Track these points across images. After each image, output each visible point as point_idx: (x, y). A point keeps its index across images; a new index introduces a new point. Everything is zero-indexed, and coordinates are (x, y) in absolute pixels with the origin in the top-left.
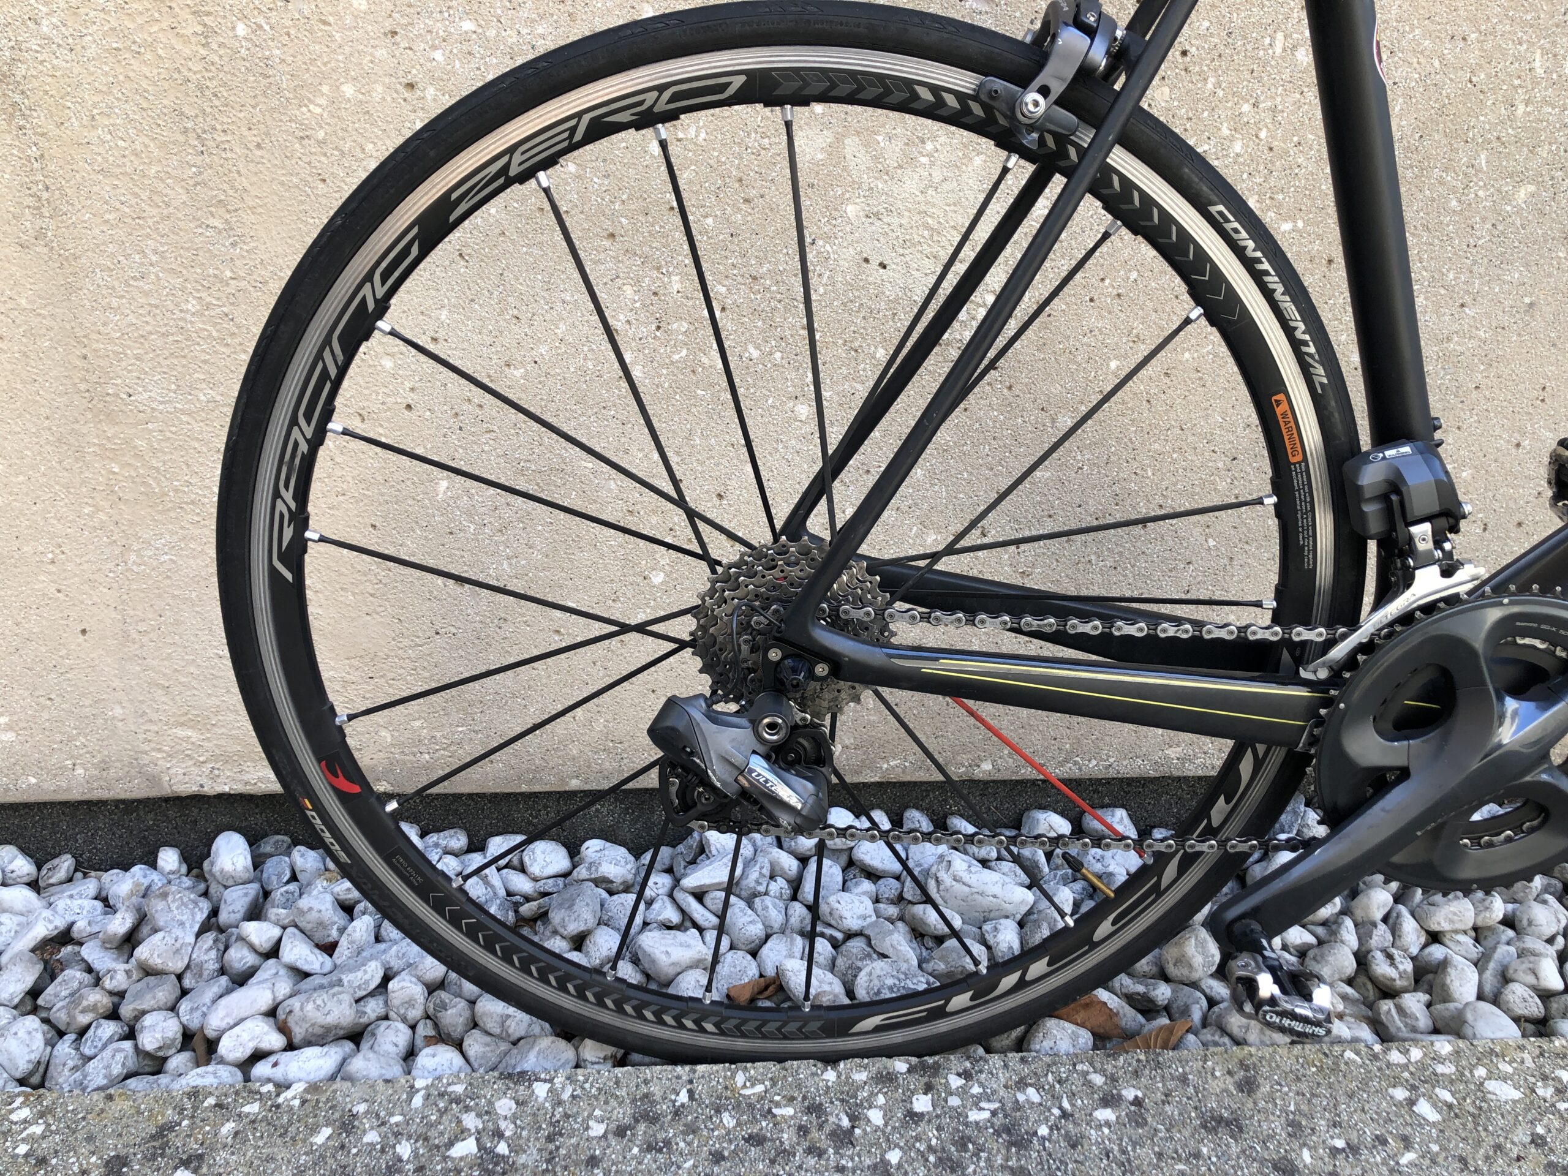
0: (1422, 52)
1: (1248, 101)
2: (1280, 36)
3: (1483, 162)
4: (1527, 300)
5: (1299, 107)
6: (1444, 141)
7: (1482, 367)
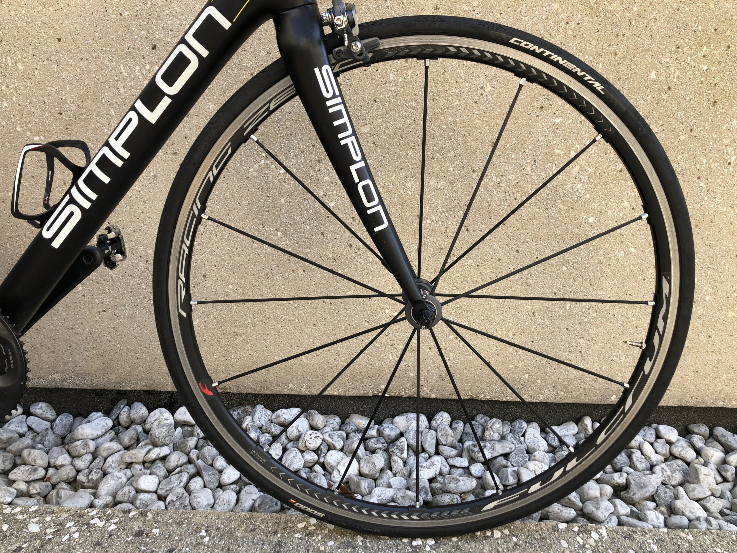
0: (71, 65)
1: (3, 85)
2: (8, 58)
3: (113, 113)
4: (152, 174)
5: (26, 88)
6: (93, 104)
7: (142, 203)
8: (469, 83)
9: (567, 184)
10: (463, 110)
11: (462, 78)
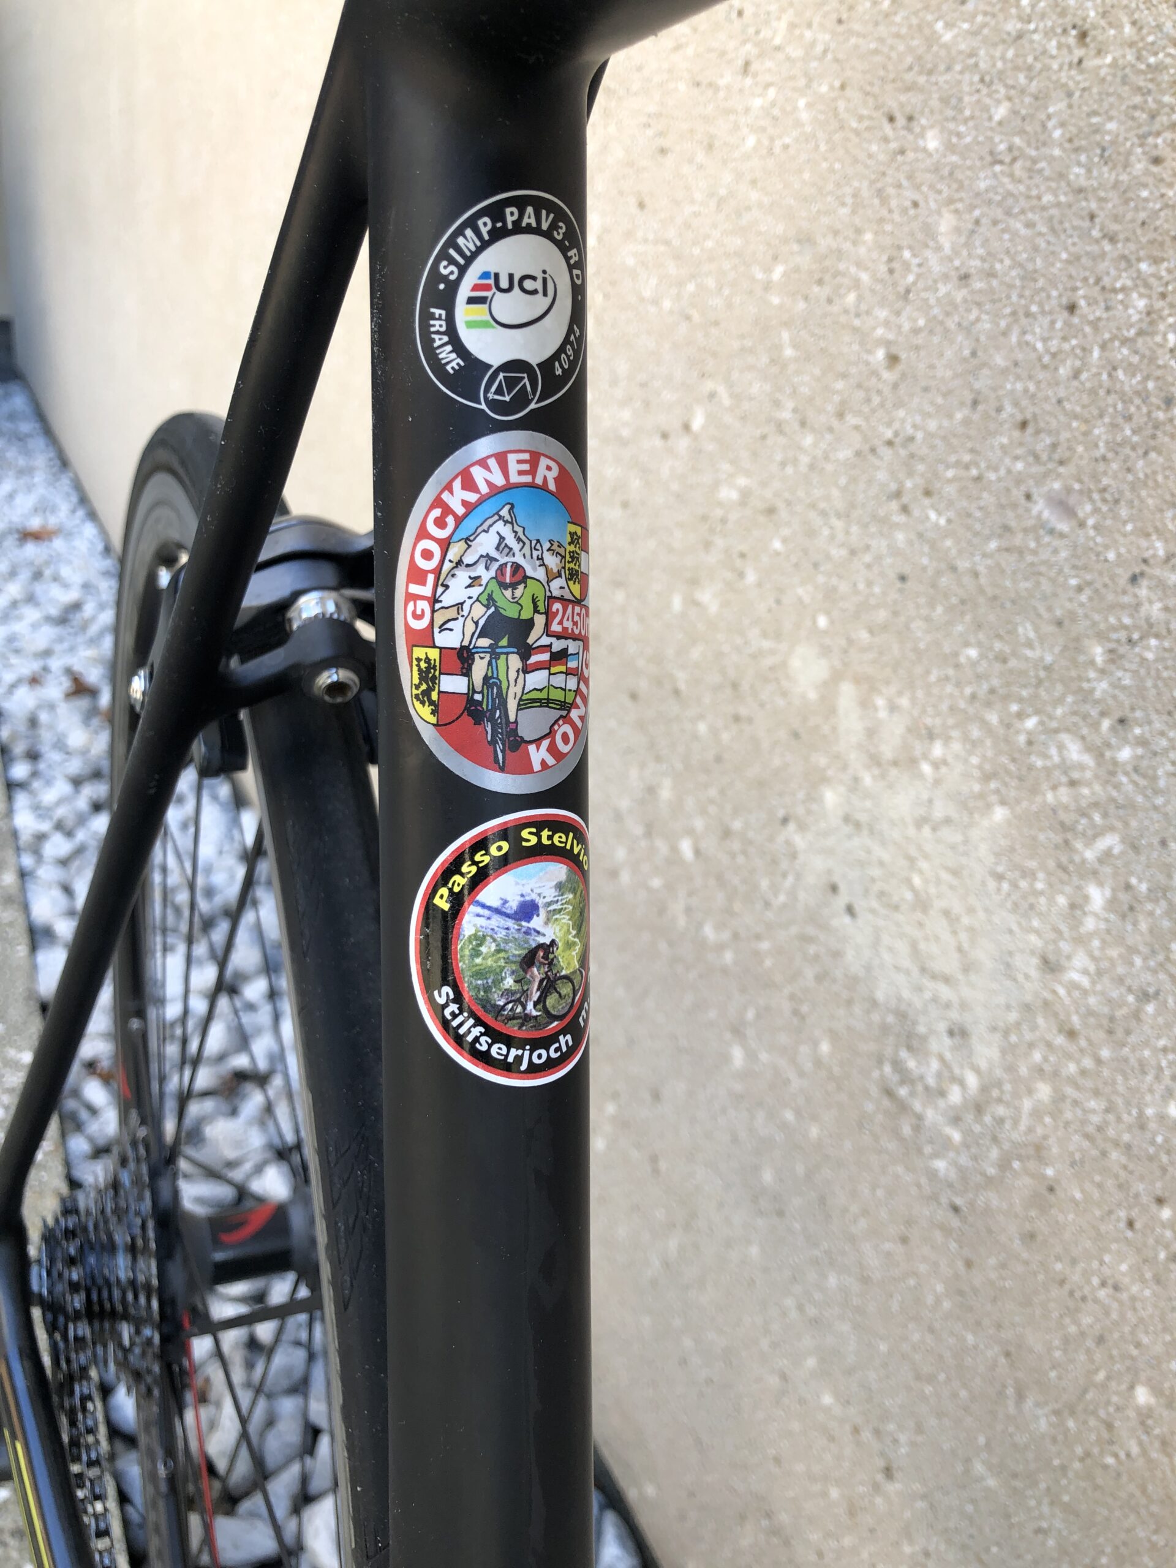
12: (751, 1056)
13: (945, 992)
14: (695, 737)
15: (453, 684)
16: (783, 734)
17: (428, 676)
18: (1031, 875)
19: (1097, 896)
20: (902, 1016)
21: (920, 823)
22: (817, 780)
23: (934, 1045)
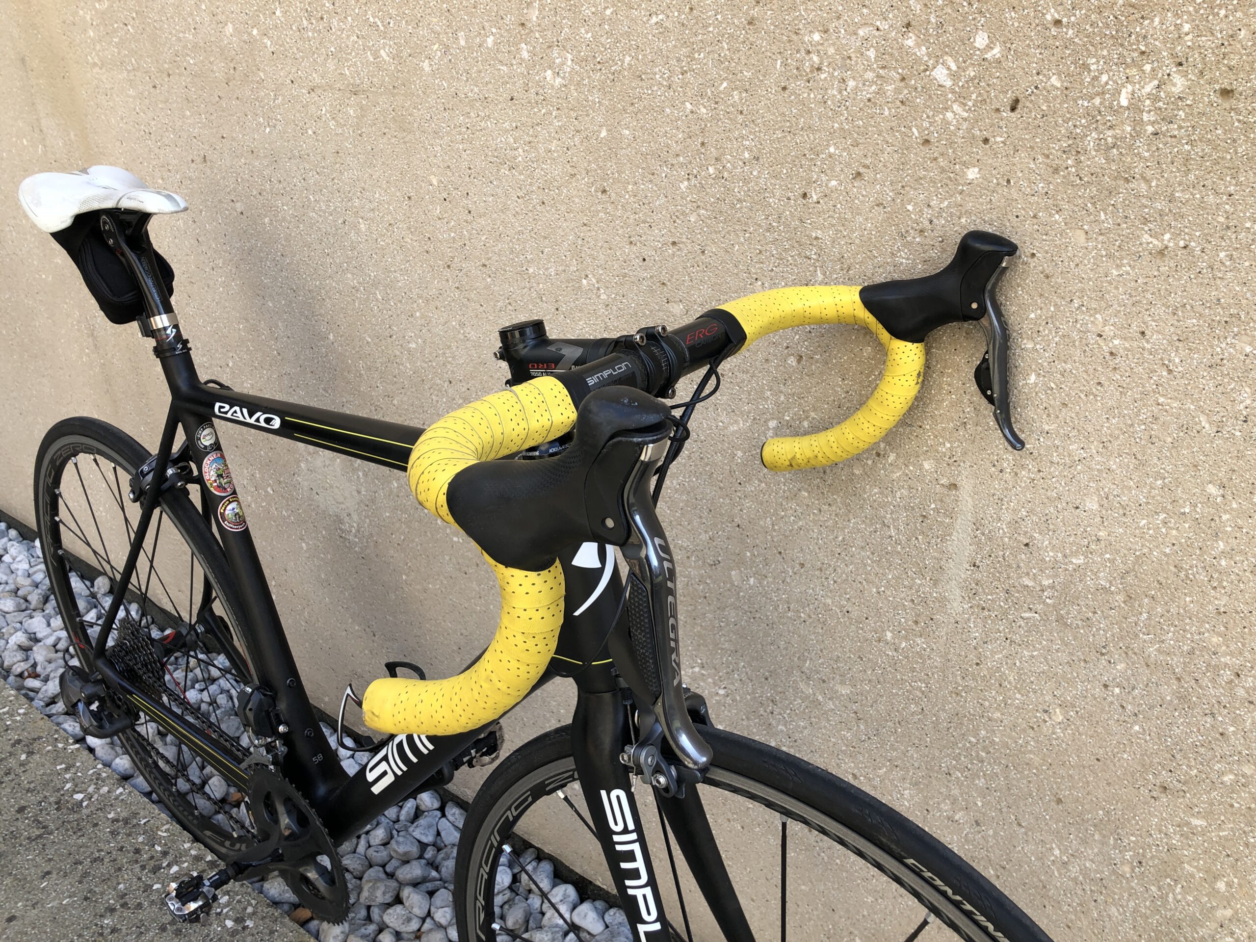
8: (1022, 695)
9: (1202, 927)
10: (1008, 730)
11: (1010, 683)
12: (307, 544)
13: (343, 506)
14: (261, 456)
15: (215, 484)
16: (285, 451)
17: (211, 484)
18: (348, 473)
19: (361, 474)
20: (337, 516)
21: (324, 466)
22: (298, 462)
23: (345, 520)
